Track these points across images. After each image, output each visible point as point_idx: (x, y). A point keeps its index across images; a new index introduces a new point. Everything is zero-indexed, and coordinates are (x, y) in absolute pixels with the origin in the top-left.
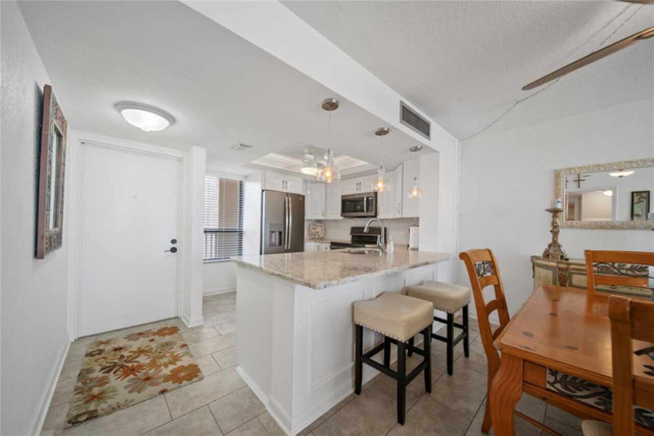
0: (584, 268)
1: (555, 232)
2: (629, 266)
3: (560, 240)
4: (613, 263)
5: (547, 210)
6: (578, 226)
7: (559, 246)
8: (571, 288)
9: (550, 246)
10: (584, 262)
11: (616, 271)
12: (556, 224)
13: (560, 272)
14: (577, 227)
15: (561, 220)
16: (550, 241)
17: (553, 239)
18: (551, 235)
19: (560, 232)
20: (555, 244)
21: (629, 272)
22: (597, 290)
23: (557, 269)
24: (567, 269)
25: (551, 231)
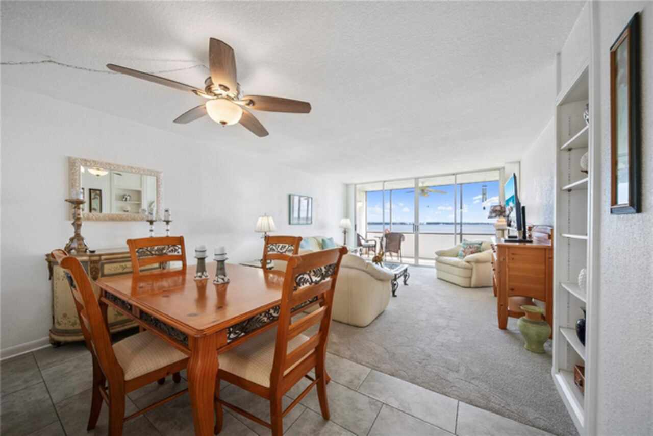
0: (128, 255)
1: (77, 225)
2: (156, 248)
3: (83, 232)
4: (147, 248)
5: (66, 200)
6: (94, 218)
7: (82, 239)
8: (103, 278)
9: (72, 240)
10: (128, 250)
11: (149, 253)
12: (79, 217)
13: (92, 265)
14: (94, 220)
15: (84, 210)
16: (73, 235)
17: (76, 232)
18: (73, 229)
19: (83, 224)
20: (78, 237)
21: (157, 253)
22: (141, 271)
23: (89, 263)
24: (100, 260)
25: (73, 224)
